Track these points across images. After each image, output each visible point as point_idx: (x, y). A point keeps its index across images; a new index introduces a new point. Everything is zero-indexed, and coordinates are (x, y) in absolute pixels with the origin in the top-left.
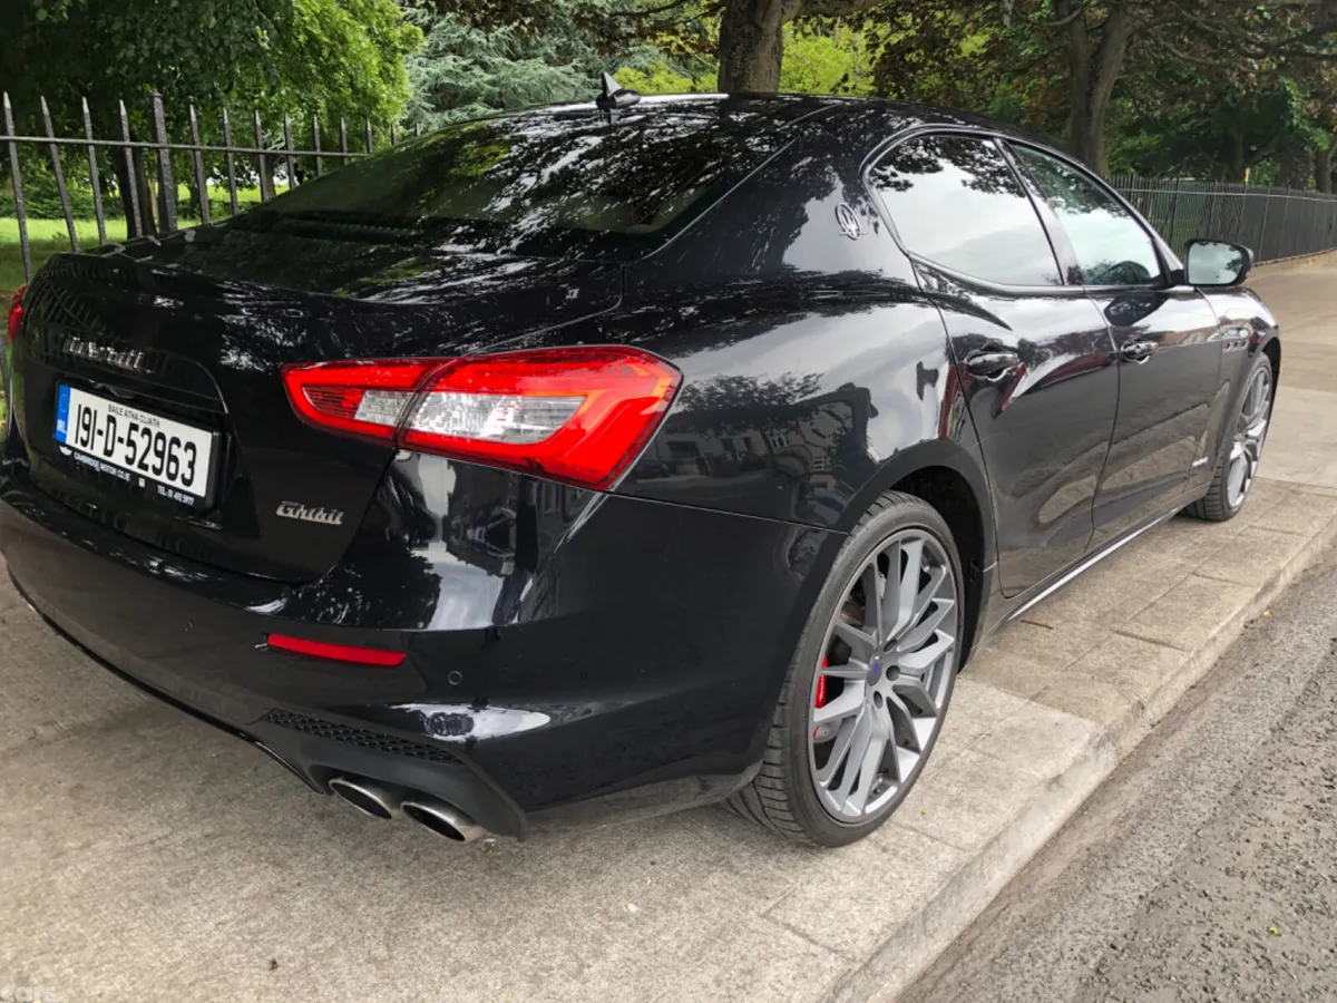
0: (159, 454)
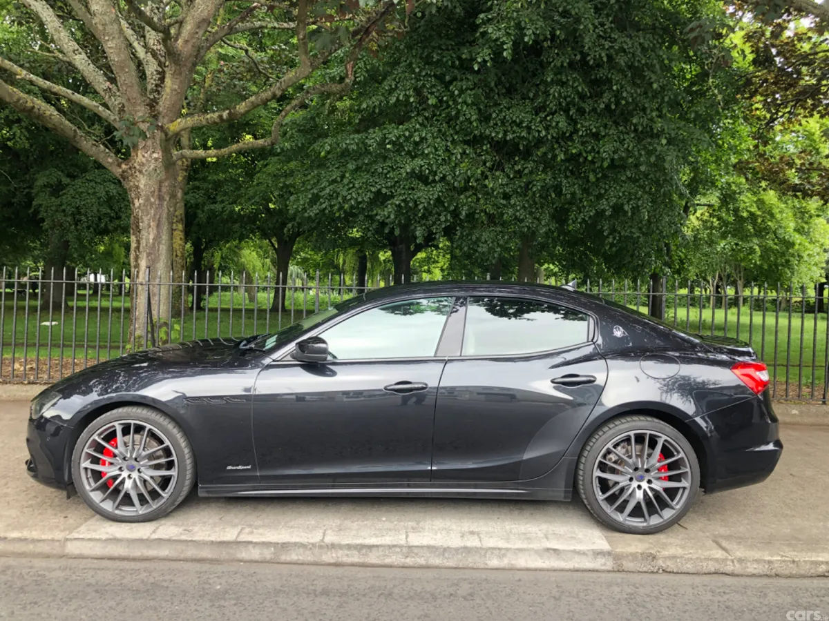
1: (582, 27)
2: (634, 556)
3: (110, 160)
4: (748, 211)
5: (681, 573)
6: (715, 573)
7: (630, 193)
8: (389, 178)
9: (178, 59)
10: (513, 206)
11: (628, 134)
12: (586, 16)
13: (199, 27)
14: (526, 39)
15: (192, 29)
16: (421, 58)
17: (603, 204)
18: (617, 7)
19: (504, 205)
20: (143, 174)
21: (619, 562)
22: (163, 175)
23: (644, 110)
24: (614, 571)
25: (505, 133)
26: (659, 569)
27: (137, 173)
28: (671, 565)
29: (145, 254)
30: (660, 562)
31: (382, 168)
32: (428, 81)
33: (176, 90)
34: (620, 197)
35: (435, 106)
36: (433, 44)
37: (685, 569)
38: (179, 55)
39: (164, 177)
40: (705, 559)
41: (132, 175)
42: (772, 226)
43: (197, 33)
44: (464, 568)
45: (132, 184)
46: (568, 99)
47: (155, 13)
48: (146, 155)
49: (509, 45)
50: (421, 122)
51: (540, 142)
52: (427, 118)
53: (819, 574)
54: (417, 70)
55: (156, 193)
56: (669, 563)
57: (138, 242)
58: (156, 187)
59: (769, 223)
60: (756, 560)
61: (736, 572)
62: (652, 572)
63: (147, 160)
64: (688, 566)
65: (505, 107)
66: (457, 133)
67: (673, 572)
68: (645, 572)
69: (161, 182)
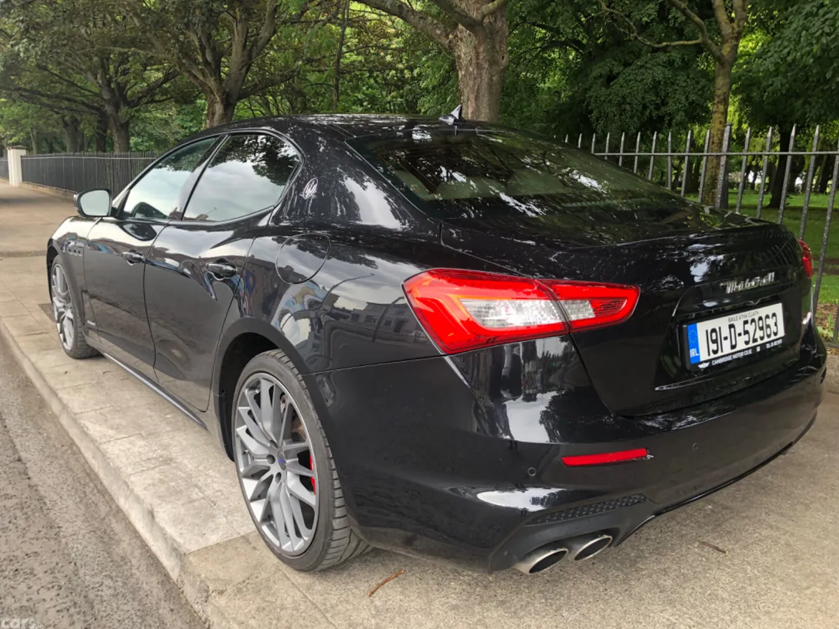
0: (761, 329)
3: (438, 32)
22: (475, 40)
45: (456, 54)
55: (474, 61)
69: (475, 48)
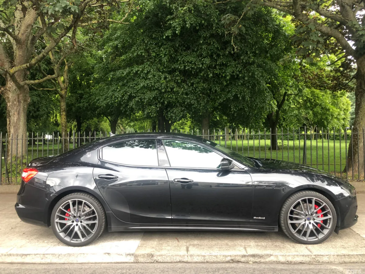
1: (212, 20)
2: (144, 255)
4: (306, 97)
5: (164, 262)
6: (179, 262)
7: (241, 90)
8: (135, 89)
9: (20, 42)
10: (189, 98)
11: (239, 64)
12: (214, 15)
13: (27, 28)
14: (187, 26)
15: (24, 28)
16: (148, 36)
17: (229, 95)
18: (230, 10)
19: (186, 98)
20: (11, 92)
21: (137, 258)
22: (19, 92)
23: (247, 53)
24: (134, 263)
25: (185, 67)
26: (154, 261)
27: (8, 92)
28: (160, 259)
29: (13, 126)
30: (155, 258)
31: (132, 85)
32: (151, 46)
33: (21, 55)
34: (237, 92)
35: (155, 57)
36: (153, 30)
37: (166, 261)
38: (20, 40)
39: (19, 93)
40: (175, 255)
41: (6, 92)
42: (319, 102)
43: (27, 30)
44: (68, 263)
45: (6, 96)
46: (212, 51)
47: (19, 23)
48: (11, 84)
49: (179, 29)
50: (149, 64)
51: (201, 70)
52: (151, 62)
53: (227, 261)
54: (146, 42)
55: (17, 100)
56: (159, 258)
57: (10, 121)
58: (17, 97)
59: (317, 101)
60: (198, 255)
61: (189, 261)
62: (151, 263)
63: (12, 86)
64: (167, 259)
65: (184, 55)
66: (165, 68)
67: (161, 262)
68: (148, 263)
69: (18, 95)
